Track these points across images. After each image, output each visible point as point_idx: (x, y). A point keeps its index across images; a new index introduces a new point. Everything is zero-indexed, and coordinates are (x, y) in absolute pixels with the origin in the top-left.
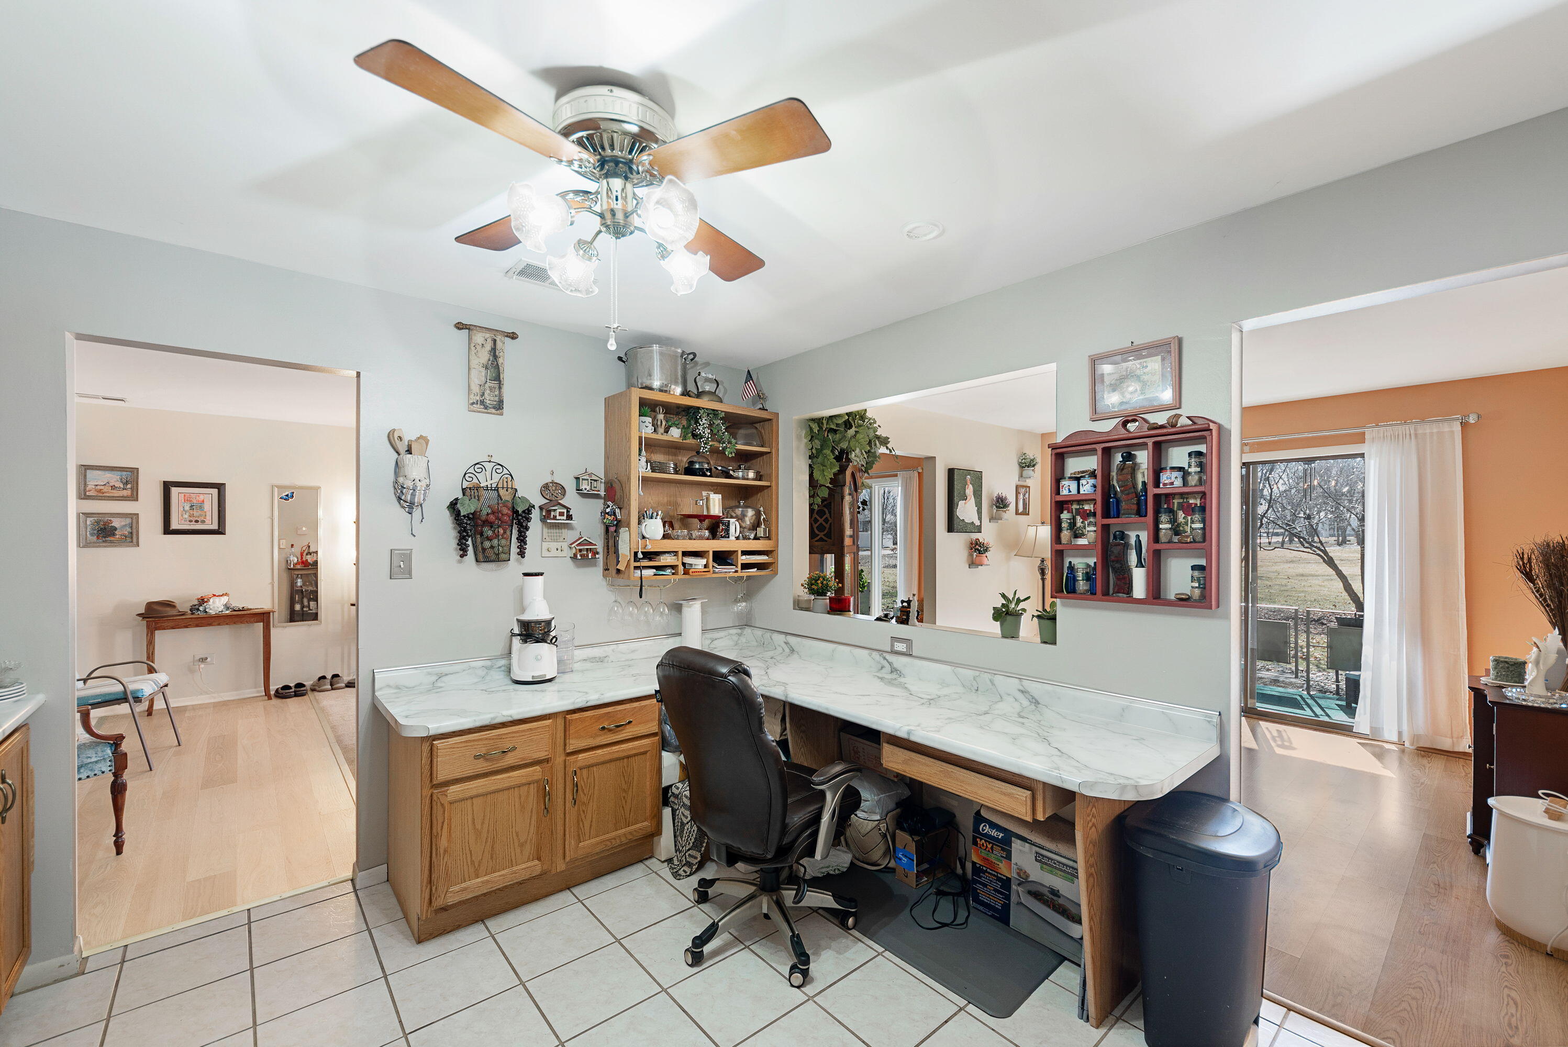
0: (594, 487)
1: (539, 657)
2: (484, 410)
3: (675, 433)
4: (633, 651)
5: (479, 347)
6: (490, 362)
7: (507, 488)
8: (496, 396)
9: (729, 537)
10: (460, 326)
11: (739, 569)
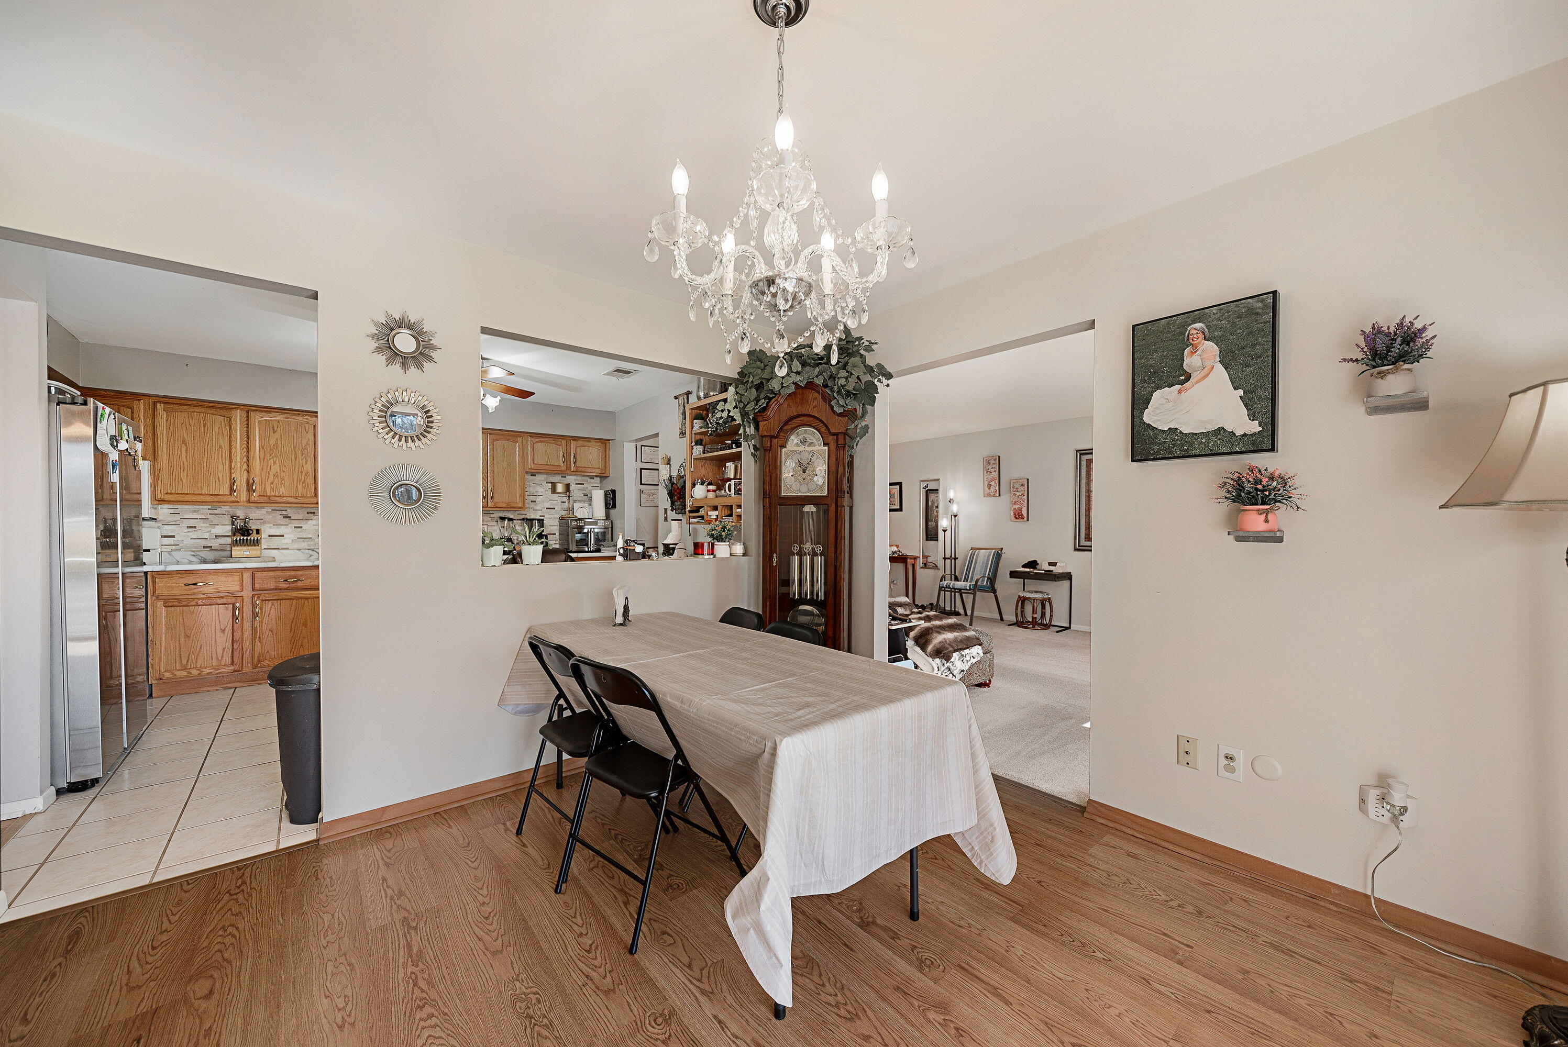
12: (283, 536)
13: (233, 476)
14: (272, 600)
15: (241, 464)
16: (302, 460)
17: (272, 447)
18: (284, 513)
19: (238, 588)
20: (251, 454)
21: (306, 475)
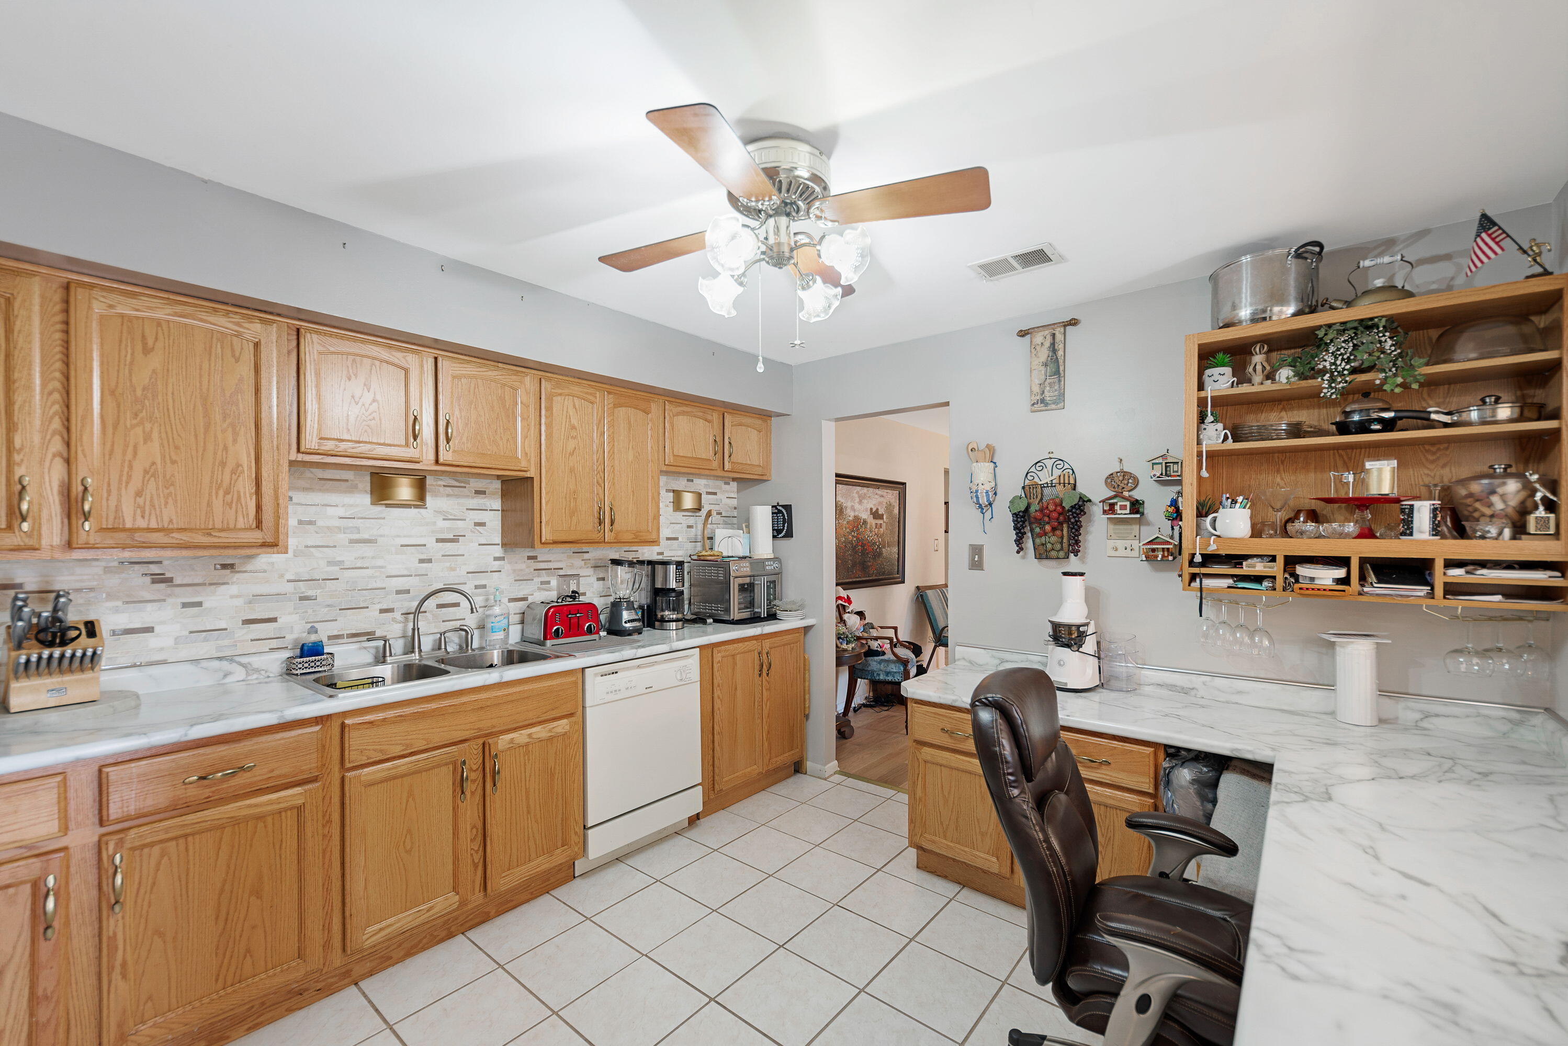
0: (1174, 472)
1: (1062, 663)
2: (1044, 408)
3: (1285, 374)
4: (1240, 692)
5: (1038, 348)
6: (1049, 359)
7: (1064, 483)
8: (1056, 390)
9: (1411, 534)
10: (1023, 334)
11: (1439, 590)
12: (150, 630)
13: (19, 472)
14: (161, 842)
15: (43, 438)
16: (224, 431)
17: (139, 392)
18: (155, 569)
19: (53, 827)
20: (77, 413)
21: (233, 472)
